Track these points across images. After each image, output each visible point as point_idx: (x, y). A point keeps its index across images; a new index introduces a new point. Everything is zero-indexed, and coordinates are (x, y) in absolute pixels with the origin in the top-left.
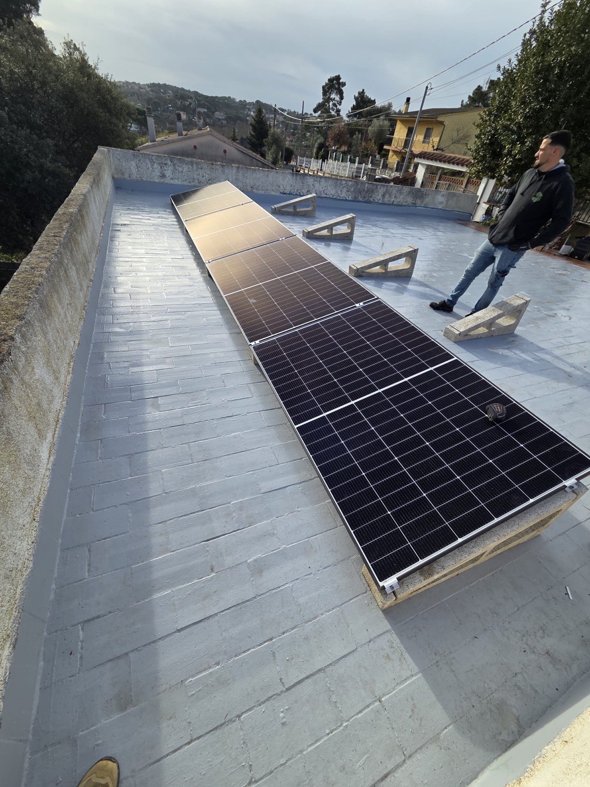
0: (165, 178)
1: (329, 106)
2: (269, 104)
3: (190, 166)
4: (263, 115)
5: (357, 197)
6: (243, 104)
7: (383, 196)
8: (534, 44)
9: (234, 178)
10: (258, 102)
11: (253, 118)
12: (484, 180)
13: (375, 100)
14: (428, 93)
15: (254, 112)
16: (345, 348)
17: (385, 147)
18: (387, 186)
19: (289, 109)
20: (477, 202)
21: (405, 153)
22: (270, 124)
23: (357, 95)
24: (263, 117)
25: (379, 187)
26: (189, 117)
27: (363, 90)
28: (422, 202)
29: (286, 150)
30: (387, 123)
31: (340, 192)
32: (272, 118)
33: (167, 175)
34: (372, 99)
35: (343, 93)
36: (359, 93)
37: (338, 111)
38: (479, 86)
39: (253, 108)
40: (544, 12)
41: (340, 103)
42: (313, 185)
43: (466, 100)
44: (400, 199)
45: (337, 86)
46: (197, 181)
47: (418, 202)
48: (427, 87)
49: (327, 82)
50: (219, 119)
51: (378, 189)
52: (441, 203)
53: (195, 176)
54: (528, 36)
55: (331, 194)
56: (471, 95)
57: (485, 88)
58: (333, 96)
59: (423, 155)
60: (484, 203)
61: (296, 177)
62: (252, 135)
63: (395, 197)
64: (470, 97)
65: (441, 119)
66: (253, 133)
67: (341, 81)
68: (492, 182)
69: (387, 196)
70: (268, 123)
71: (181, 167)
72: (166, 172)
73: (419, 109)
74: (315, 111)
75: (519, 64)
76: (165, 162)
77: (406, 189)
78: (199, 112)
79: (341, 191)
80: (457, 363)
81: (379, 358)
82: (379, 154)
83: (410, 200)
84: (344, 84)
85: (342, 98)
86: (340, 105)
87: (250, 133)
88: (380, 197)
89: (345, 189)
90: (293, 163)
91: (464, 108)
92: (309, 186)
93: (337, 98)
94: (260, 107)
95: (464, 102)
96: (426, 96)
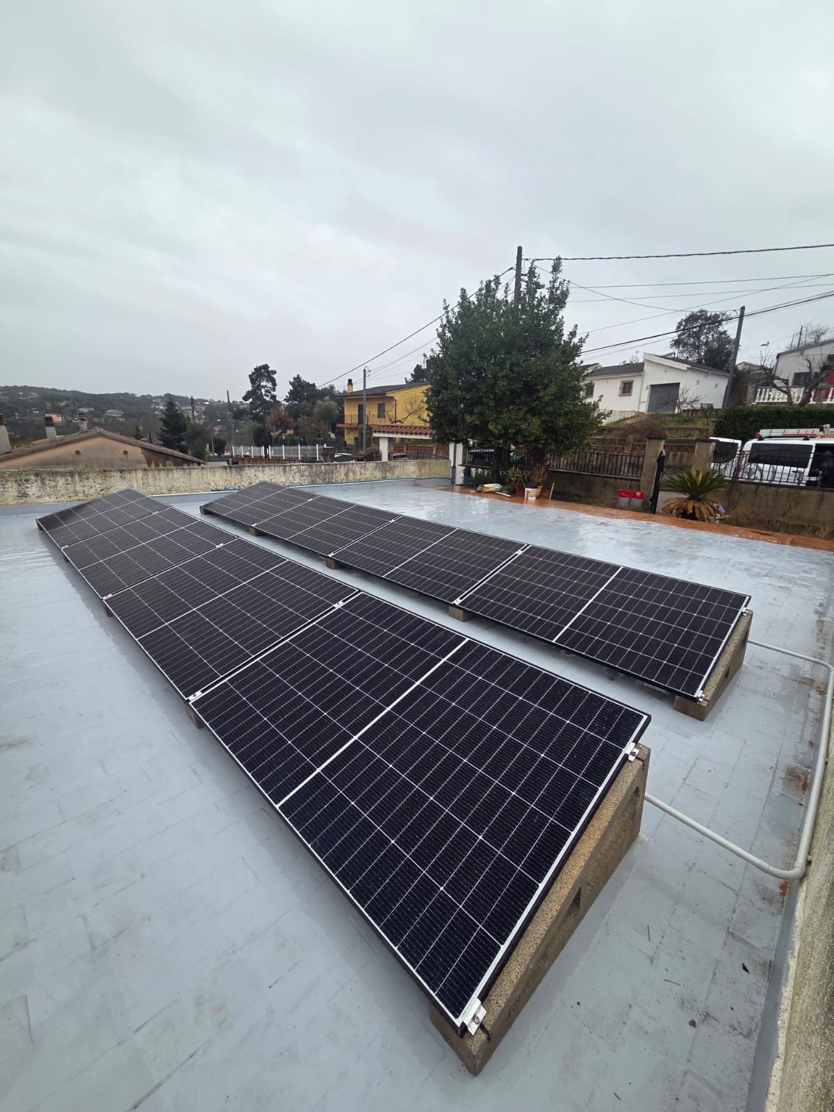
0: (26, 497)
1: (261, 393)
2: (184, 395)
3: (70, 479)
4: (177, 408)
5: (315, 480)
6: (147, 400)
7: (347, 475)
8: (449, 335)
9: (141, 483)
10: (168, 395)
11: (164, 413)
12: (452, 446)
13: (314, 384)
14: (367, 375)
15: (163, 406)
16: (331, 665)
17: (339, 425)
18: (348, 464)
19: (212, 398)
20: (452, 465)
21: (362, 429)
22: (188, 416)
23: (292, 380)
24: (177, 410)
25: (338, 466)
26: (66, 419)
27: (298, 376)
28: (393, 474)
29: (214, 439)
30: (333, 404)
31: (291, 478)
32: (189, 410)
33: (30, 493)
34: (311, 383)
35: (275, 380)
36: (294, 379)
37: (274, 397)
38: (418, 365)
39: (161, 402)
40: (447, 312)
41: (274, 390)
42: (255, 475)
43: (410, 378)
44: (368, 474)
45: (266, 374)
46: (81, 495)
47: (389, 475)
48: (365, 370)
49: (253, 371)
50: (113, 417)
51: (339, 469)
52: (413, 472)
53: (78, 489)
54: (440, 330)
55: (281, 482)
56: (413, 373)
57: (424, 366)
58: (263, 383)
59: (382, 429)
60: (460, 465)
61: (231, 471)
62: (164, 431)
63: (361, 474)
64: (412, 375)
65: (389, 394)
66: (164, 428)
67: (270, 369)
68: (460, 447)
69: (351, 474)
70: (186, 415)
71: (54, 481)
72: (28, 490)
73: (362, 389)
74: (245, 398)
75: (442, 349)
76: (27, 478)
77: (371, 465)
78: (81, 414)
79: (293, 477)
80: (471, 644)
81: (378, 665)
82: (333, 432)
83: (378, 474)
84: (274, 372)
85: (274, 384)
86: (274, 391)
87: (161, 429)
88: (343, 476)
89: (298, 475)
90: (227, 454)
91: (409, 385)
92: (250, 477)
93: (269, 385)
94: (170, 401)
95: (408, 379)
96: (367, 378)
